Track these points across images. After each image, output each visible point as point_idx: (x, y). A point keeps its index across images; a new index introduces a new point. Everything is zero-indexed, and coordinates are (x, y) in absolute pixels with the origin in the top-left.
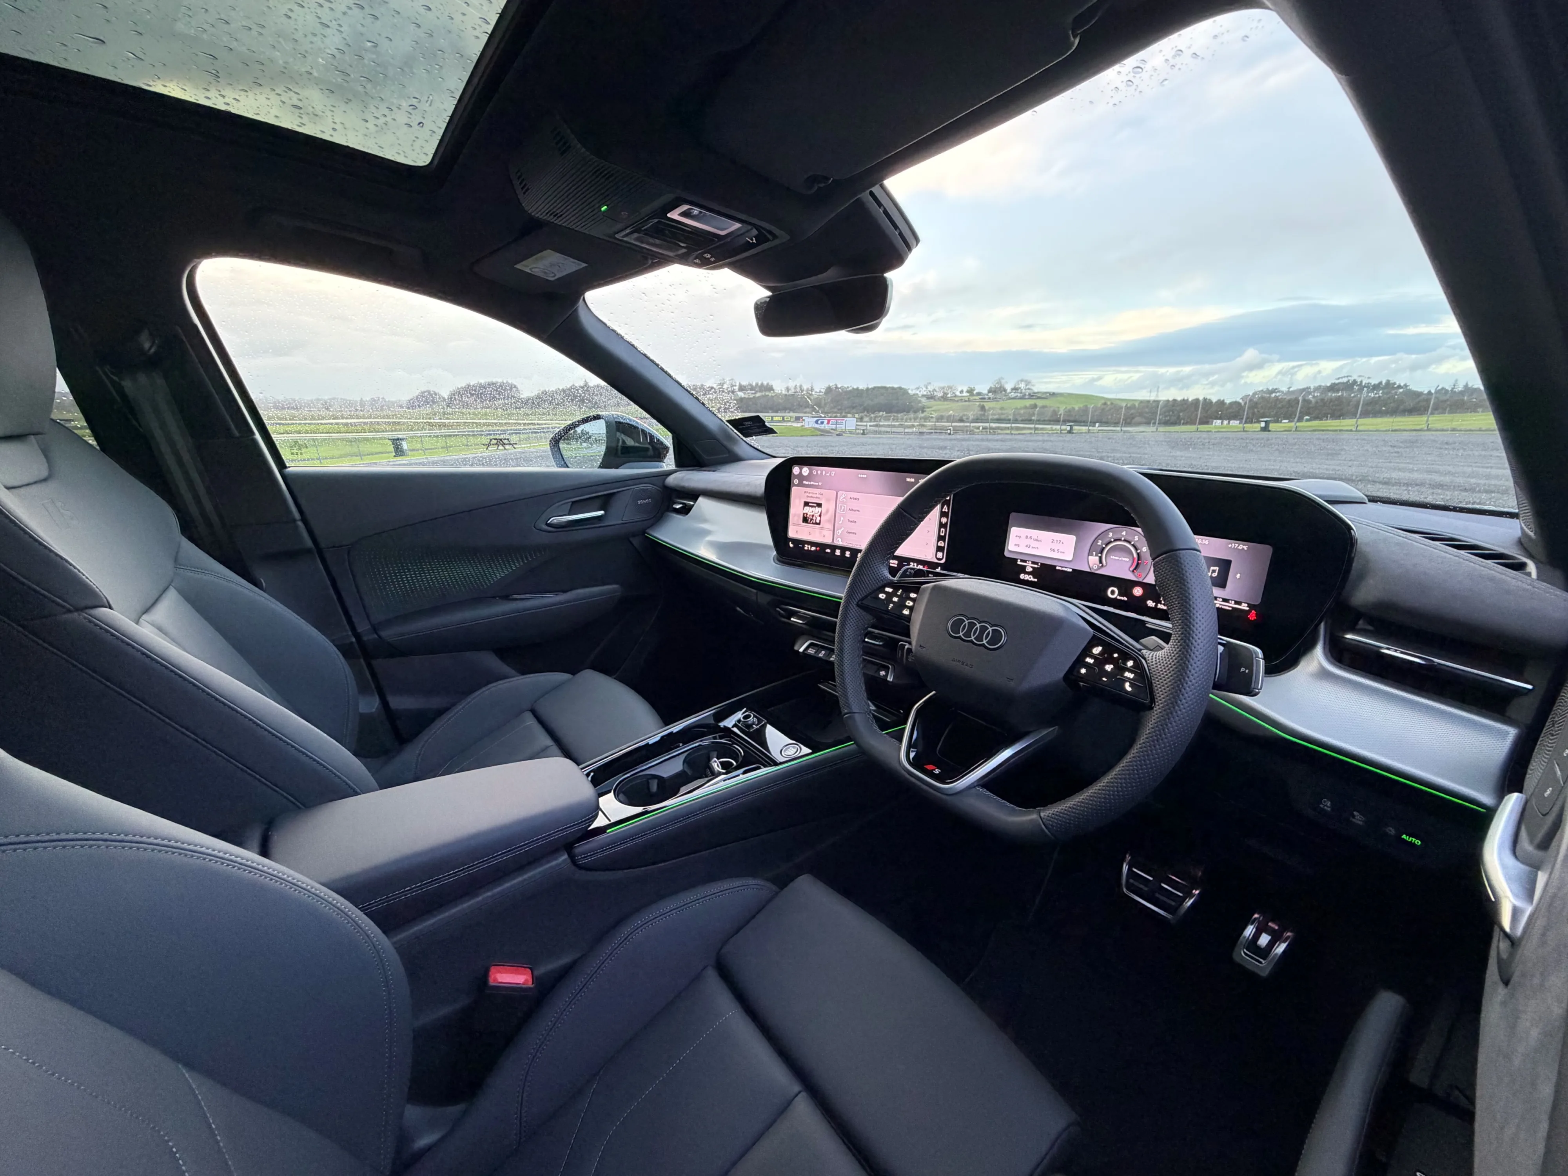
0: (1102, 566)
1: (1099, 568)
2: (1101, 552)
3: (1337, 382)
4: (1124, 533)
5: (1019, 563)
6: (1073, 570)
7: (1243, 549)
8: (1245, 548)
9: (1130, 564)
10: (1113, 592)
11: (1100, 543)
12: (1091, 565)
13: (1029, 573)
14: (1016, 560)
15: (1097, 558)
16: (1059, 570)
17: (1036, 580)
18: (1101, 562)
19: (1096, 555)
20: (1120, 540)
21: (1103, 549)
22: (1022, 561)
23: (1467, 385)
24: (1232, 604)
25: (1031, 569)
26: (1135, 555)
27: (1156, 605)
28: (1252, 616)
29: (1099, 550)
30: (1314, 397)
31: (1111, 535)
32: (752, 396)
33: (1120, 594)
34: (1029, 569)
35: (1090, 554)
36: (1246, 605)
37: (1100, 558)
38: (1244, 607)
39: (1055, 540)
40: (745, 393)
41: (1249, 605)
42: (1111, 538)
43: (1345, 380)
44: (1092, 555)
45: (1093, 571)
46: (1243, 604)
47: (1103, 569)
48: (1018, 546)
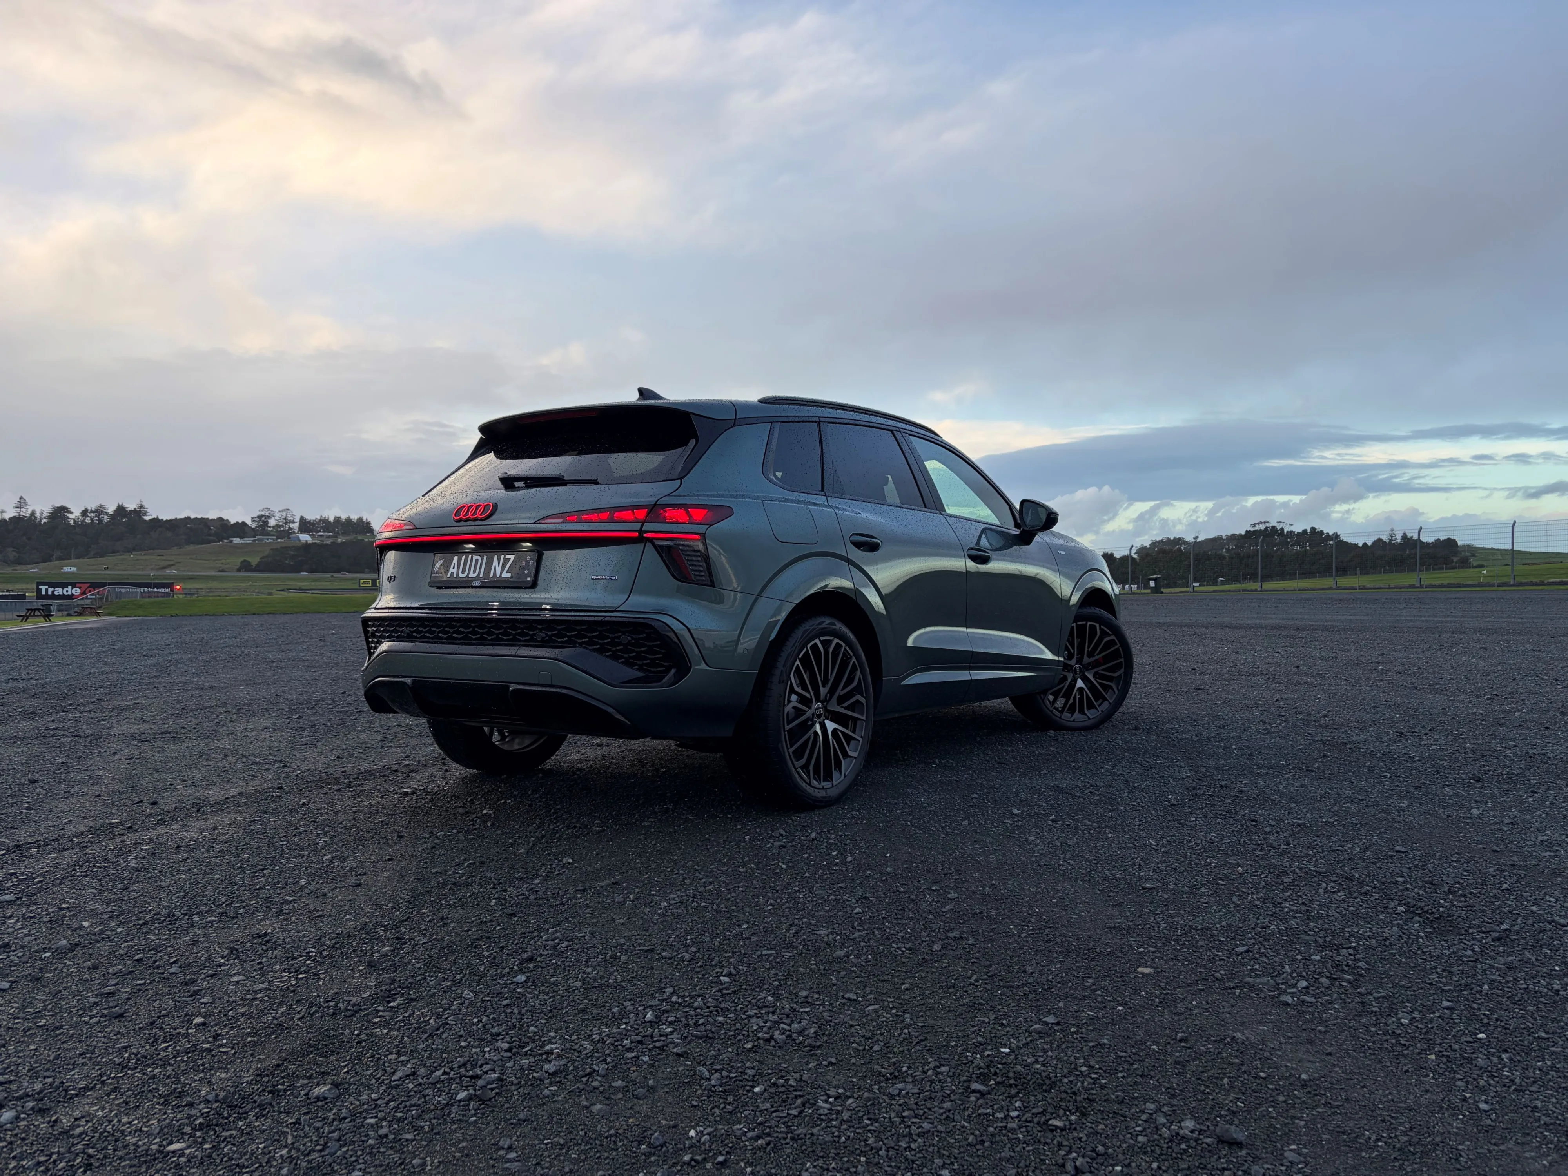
3: (1252, 529)
23: (1405, 534)
30: (1228, 550)
32: (329, 542)
40: (313, 536)
43: (1262, 527)
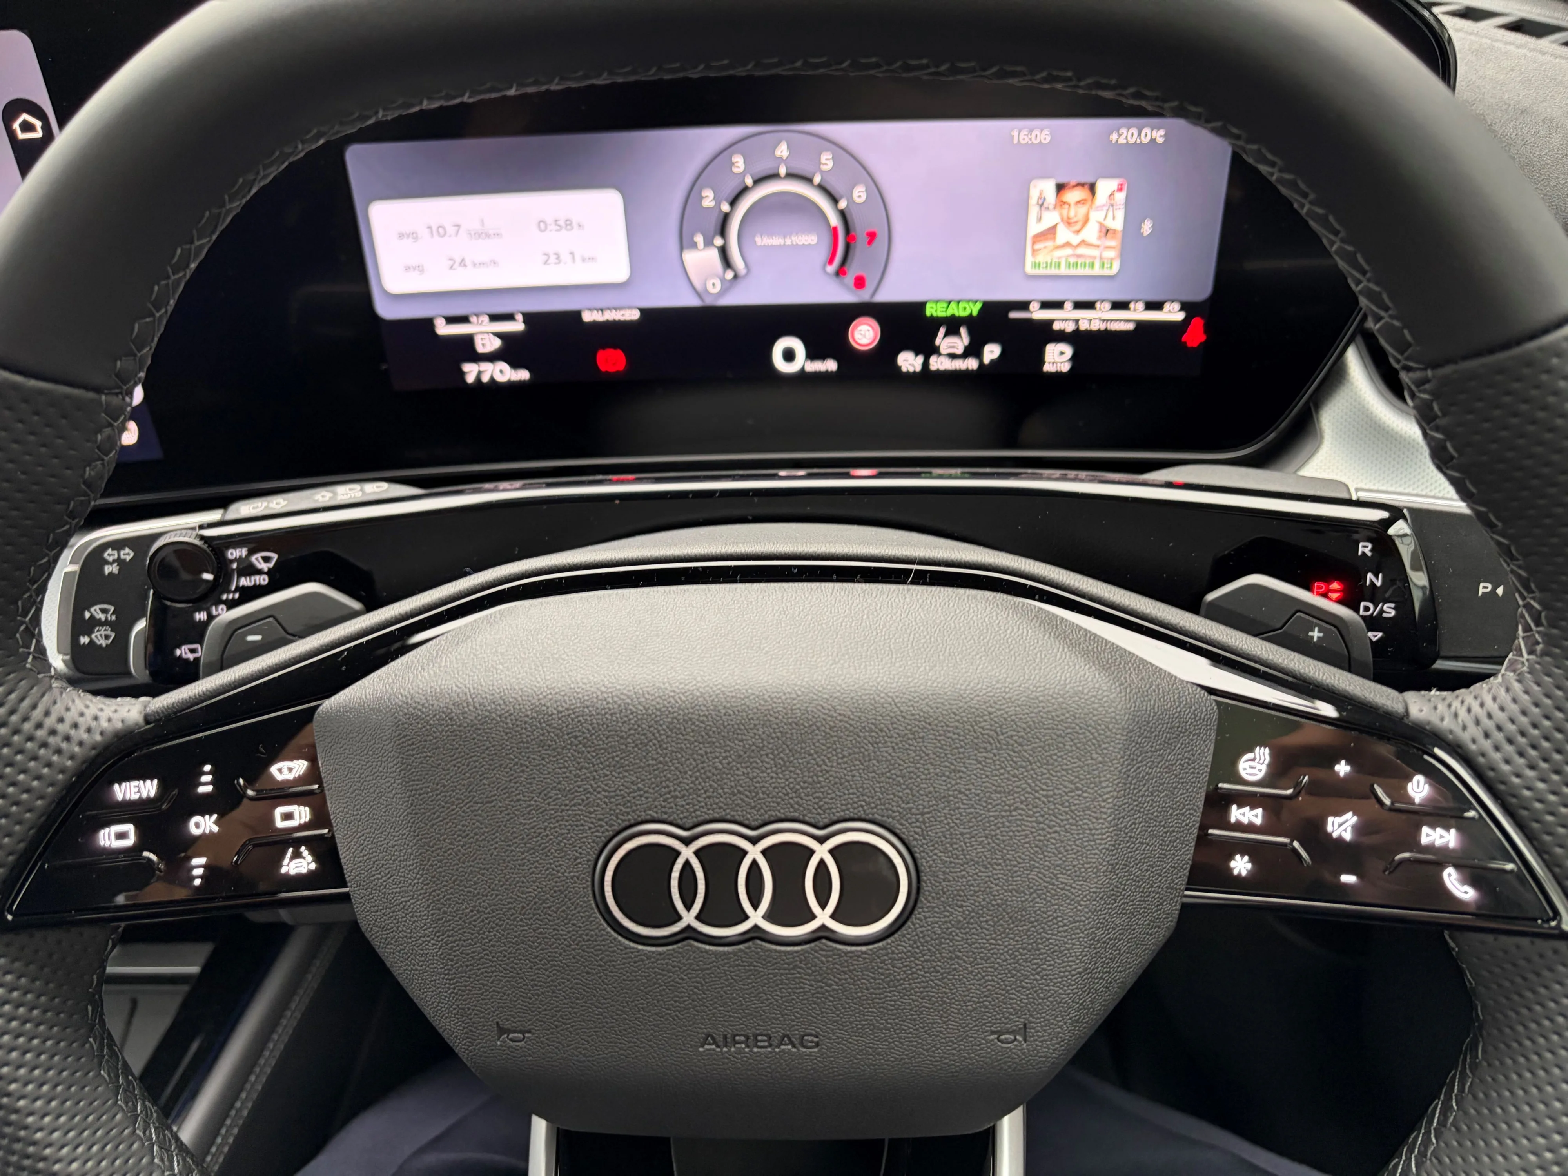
0: (736, 277)
1: (728, 286)
2: (723, 231)
4: (782, 151)
5: (443, 329)
6: (643, 311)
7: (1153, 140)
8: (1159, 135)
9: (824, 252)
10: (789, 355)
11: (708, 199)
12: (698, 285)
13: (491, 357)
14: (427, 324)
15: (713, 255)
16: (595, 325)
17: (523, 375)
18: (727, 262)
19: (708, 243)
20: (774, 176)
21: (726, 218)
22: (451, 320)
24: (1139, 313)
25: (497, 343)
26: (834, 220)
27: (926, 364)
28: (1195, 337)
29: (713, 222)
31: (739, 163)
33: (812, 355)
34: (487, 343)
35: (685, 243)
36: (1177, 306)
37: (724, 252)
38: (1172, 313)
39: (550, 220)
41: (1184, 307)
42: (743, 174)
44: (694, 245)
45: (709, 302)
46: (1167, 306)
47: (741, 286)
48: (420, 269)
